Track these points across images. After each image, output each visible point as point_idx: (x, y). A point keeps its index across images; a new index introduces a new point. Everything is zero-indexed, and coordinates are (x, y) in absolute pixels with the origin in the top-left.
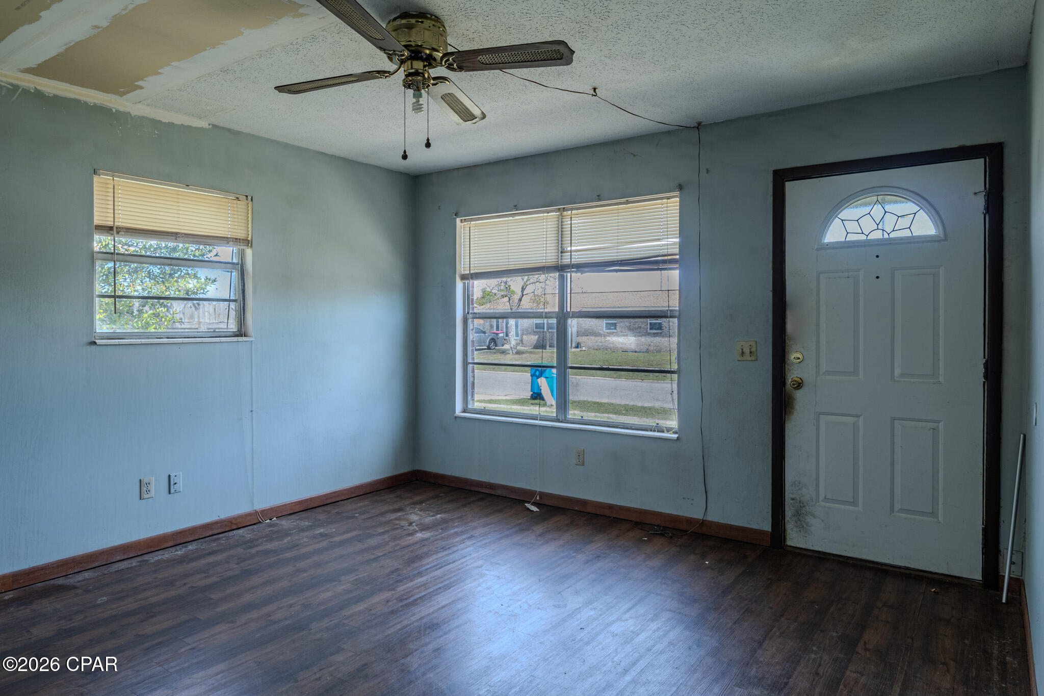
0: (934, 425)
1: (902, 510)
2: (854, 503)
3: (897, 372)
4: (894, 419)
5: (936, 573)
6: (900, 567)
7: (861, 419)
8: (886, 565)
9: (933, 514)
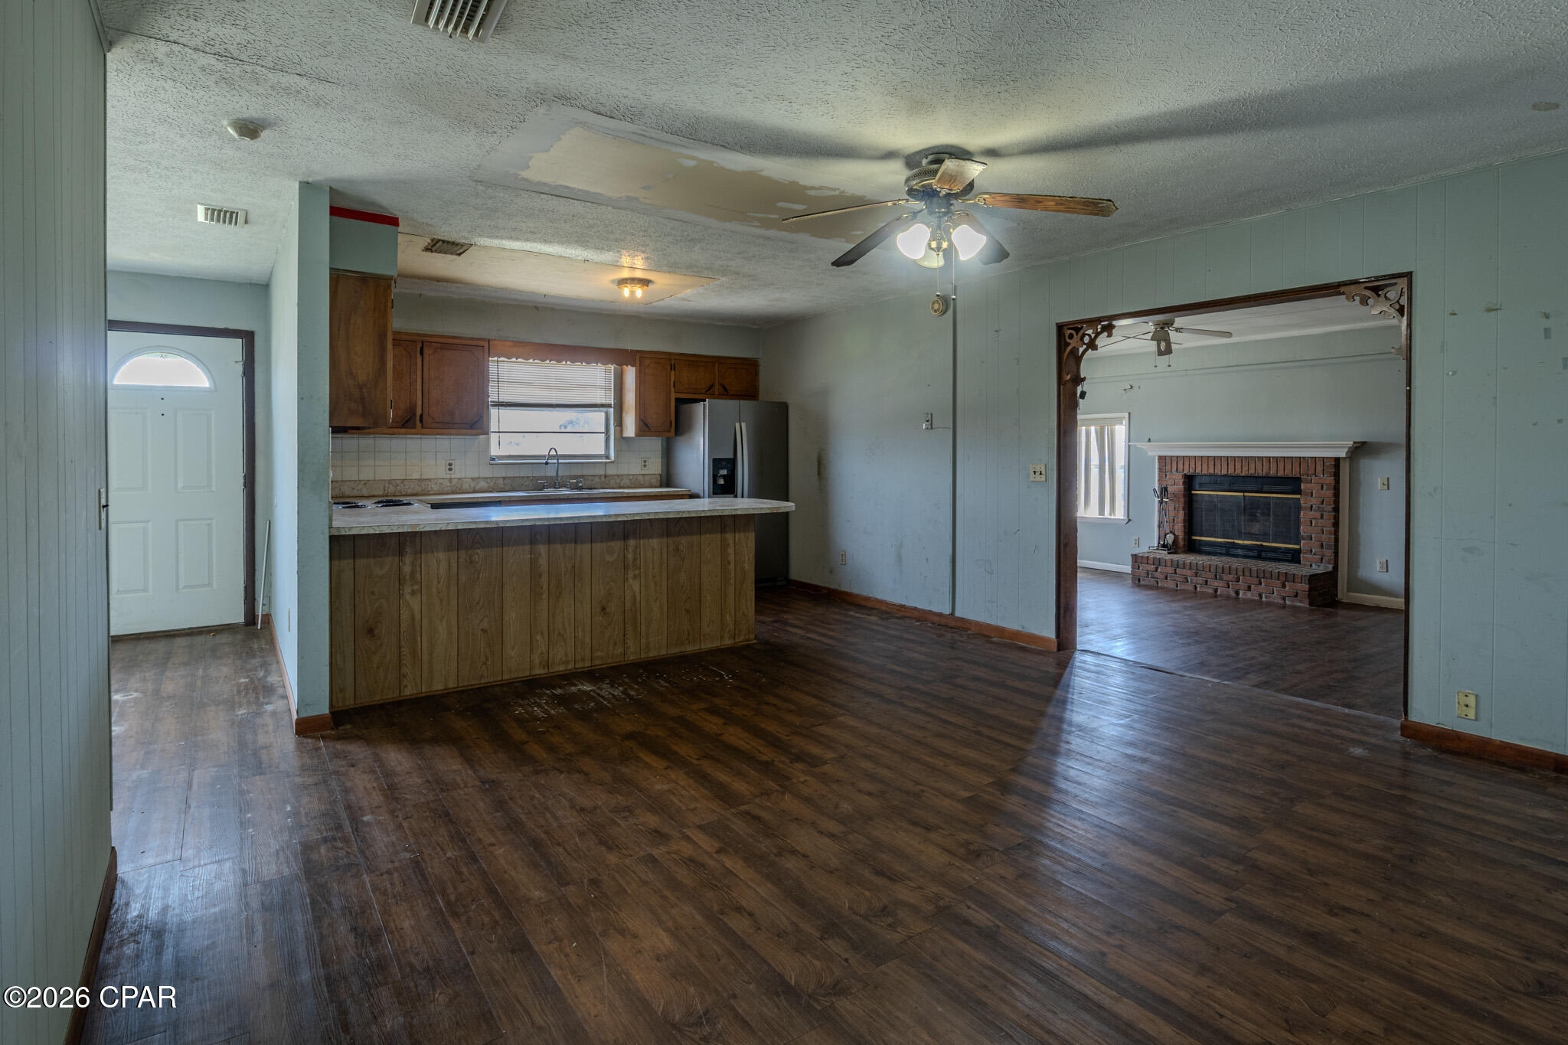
0: (209, 522)
1: (186, 587)
2: (145, 590)
3: (180, 485)
4: (178, 520)
5: (213, 626)
6: (184, 629)
7: (150, 524)
8: (173, 630)
9: (210, 584)
